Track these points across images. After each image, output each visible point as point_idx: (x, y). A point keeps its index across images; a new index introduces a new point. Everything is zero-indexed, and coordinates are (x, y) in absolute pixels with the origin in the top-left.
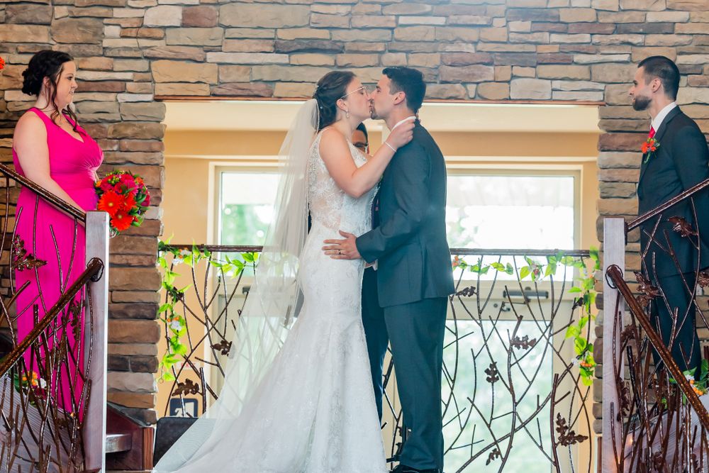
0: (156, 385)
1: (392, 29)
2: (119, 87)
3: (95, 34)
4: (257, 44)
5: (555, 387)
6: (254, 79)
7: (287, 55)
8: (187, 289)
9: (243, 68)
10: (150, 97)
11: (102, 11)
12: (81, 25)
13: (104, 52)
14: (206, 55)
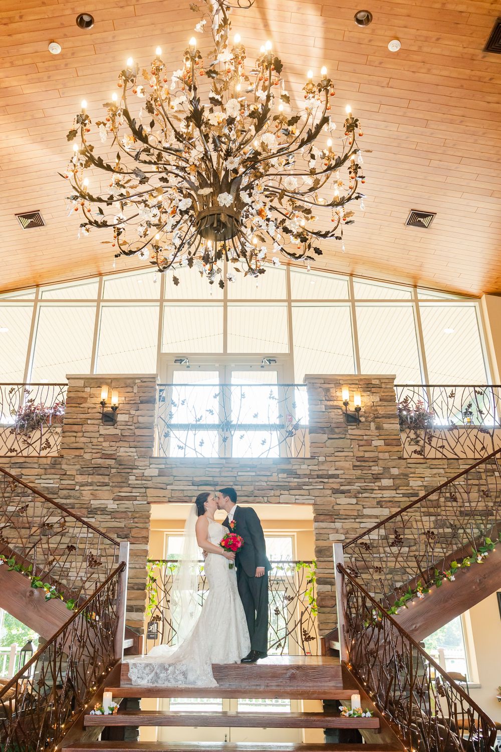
0: (144, 617)
1: (236, 477)
2: (134, 498)
3: (126, 479)
4: (186, 483)
5: (302, 616)
7: (197, 487)
8: (157, 578)
9: (181, 491)
10: (146, 502)
11: (129, 471)
12: (121, 475)
13: (129, 486)
14: (167, 487)
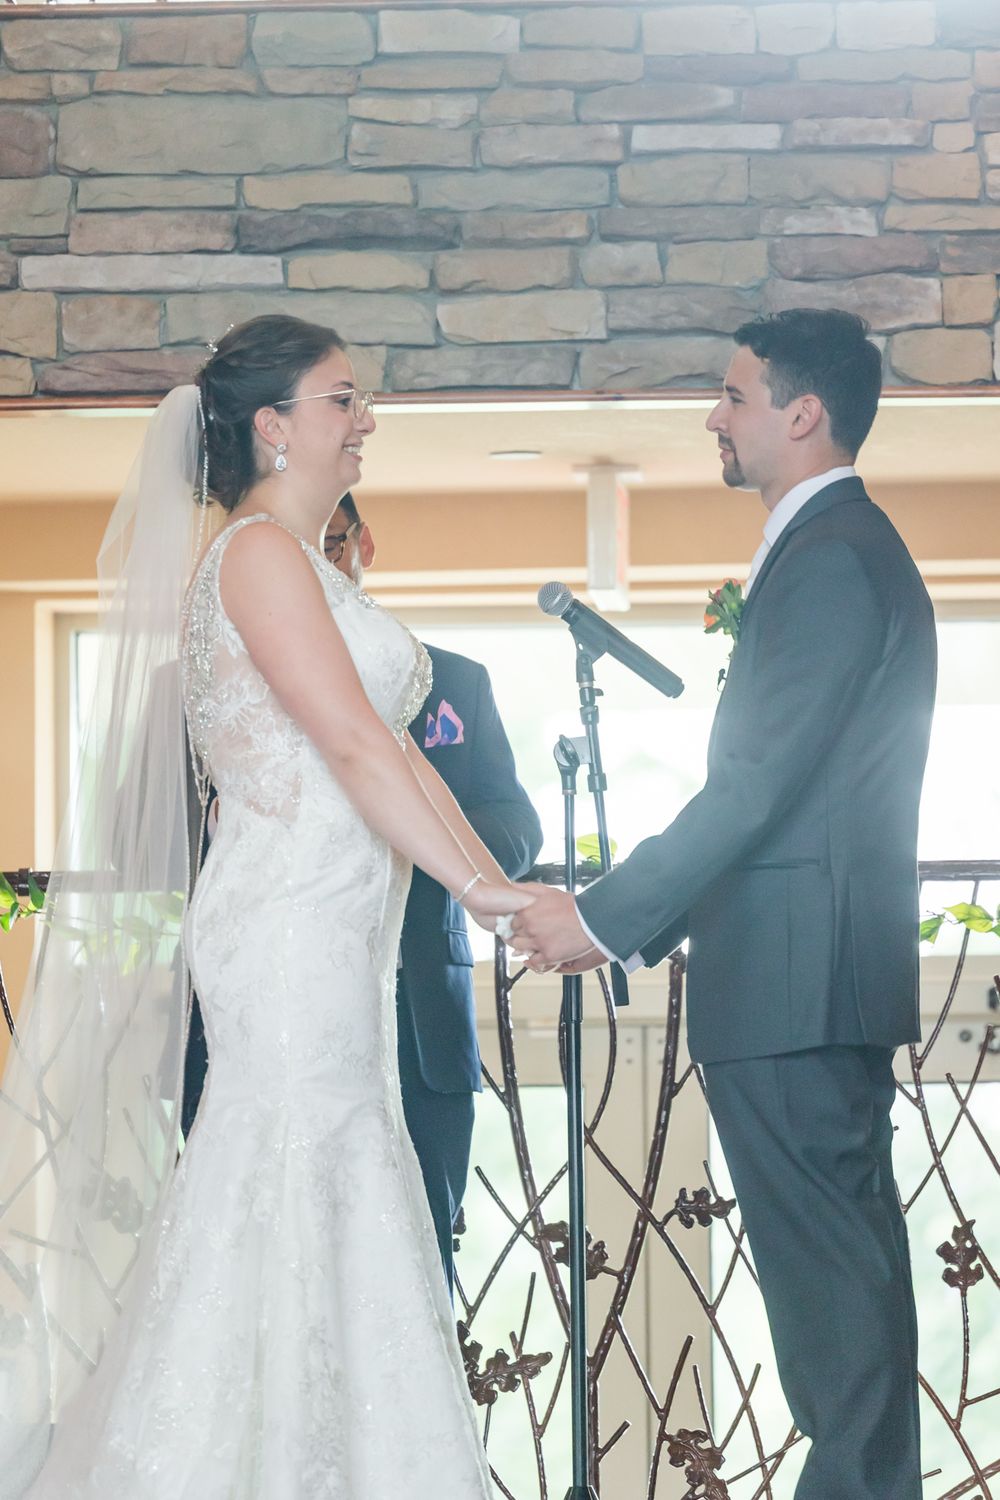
1: (611, 167)
4: (180, 226)
6: (172, 340)
7: (277, 260)
9: (136, 305)
14: (17, 266)
